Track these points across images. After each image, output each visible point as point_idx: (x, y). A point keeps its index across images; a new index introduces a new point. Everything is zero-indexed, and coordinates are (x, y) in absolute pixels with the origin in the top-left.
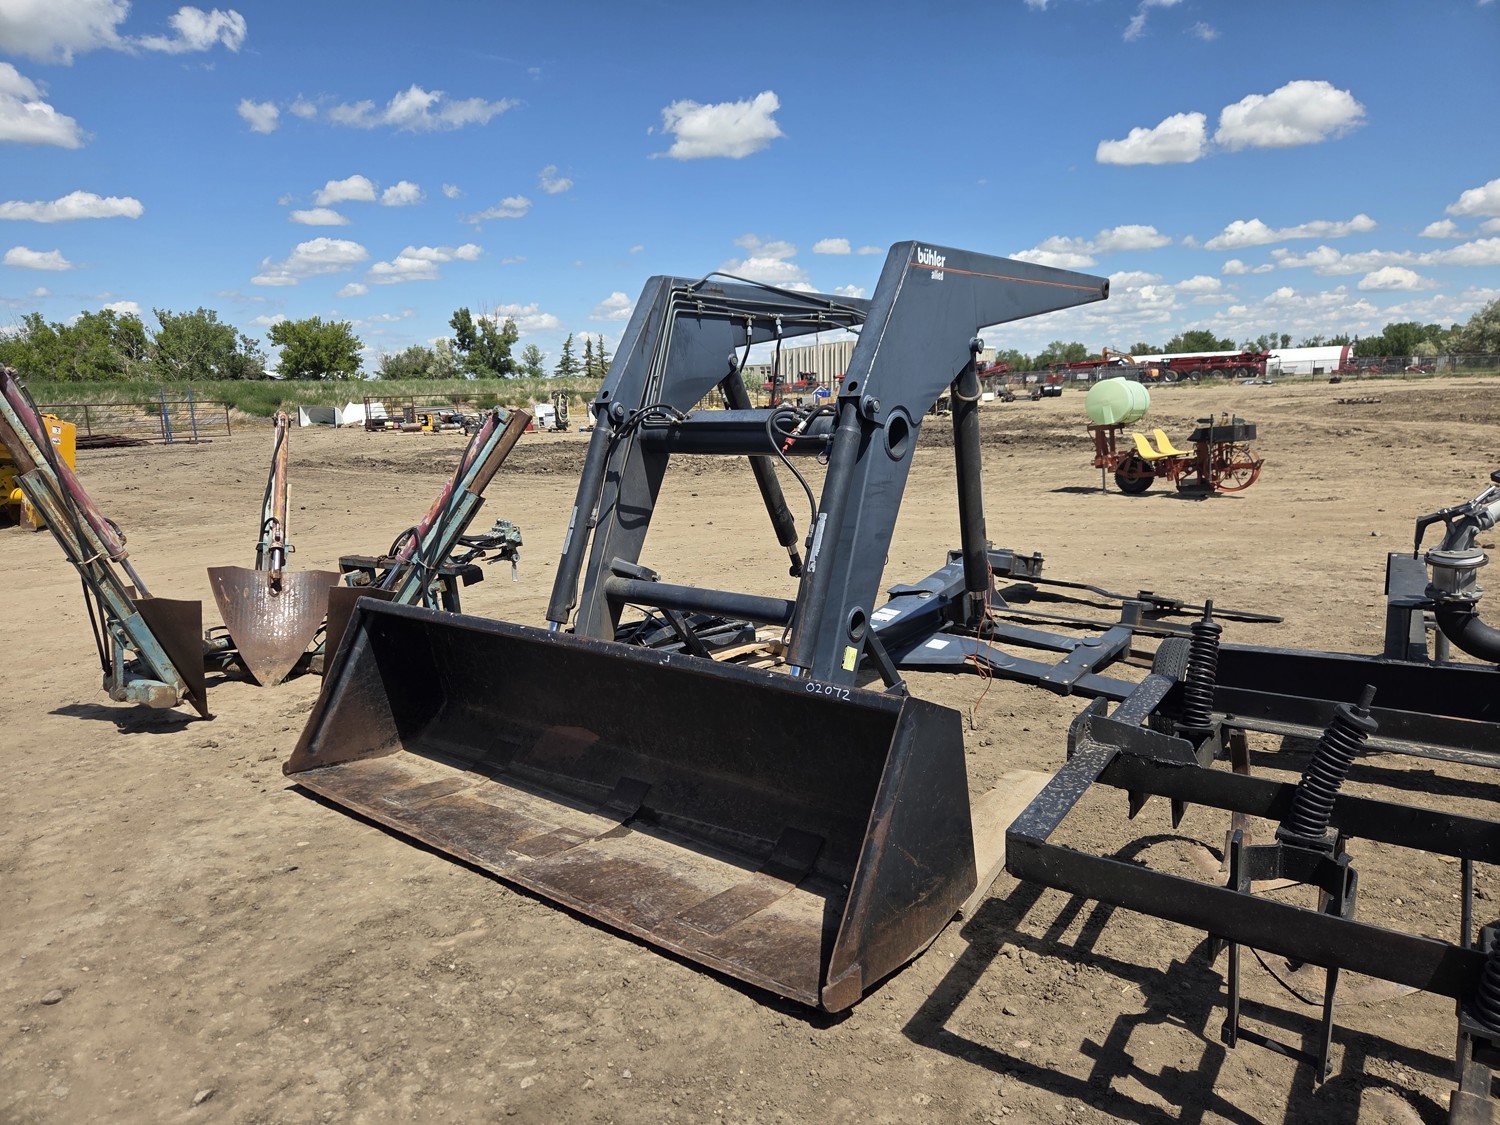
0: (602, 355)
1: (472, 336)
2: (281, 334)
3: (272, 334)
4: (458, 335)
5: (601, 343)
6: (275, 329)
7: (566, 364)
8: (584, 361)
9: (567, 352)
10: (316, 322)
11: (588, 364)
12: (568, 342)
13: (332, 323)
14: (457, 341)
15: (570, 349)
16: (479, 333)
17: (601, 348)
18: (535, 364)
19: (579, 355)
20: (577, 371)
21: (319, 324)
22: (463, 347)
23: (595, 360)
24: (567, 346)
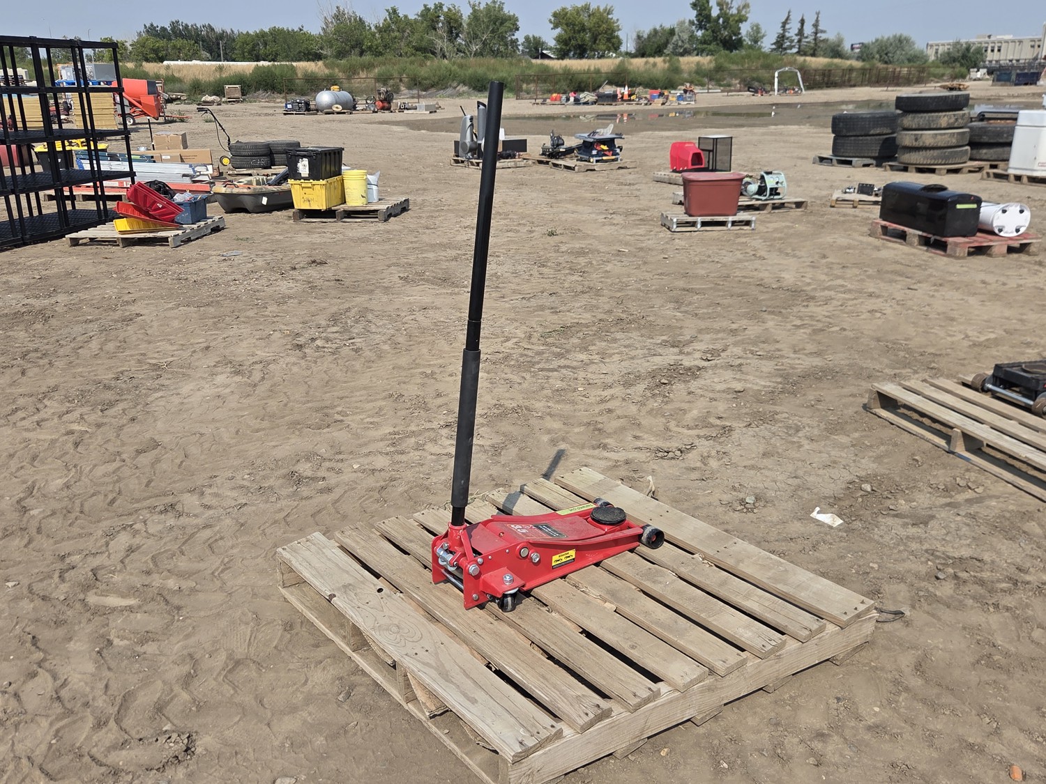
0: (816, 33)
1: (708, 17)
2: (560, 19)
3: (553, 19)
4: (697, 16)
5: (817, 21)
6: (555, 15)
7: (780, 42)
8: (796, 39)
9: (784, 30)
10: (586, 8)
11: (799, 41)
12: (788, 19)
13: (598, 7)
14: (696, 22)
15: (787, 26)
16: (715, 12)
17: (816, 25)
18: (756, 42)
19: (792, 32)
20: (791, 47)
21: (588, 9)
22: (700, 27)
23: (807, 37)
24: (784, 24)
